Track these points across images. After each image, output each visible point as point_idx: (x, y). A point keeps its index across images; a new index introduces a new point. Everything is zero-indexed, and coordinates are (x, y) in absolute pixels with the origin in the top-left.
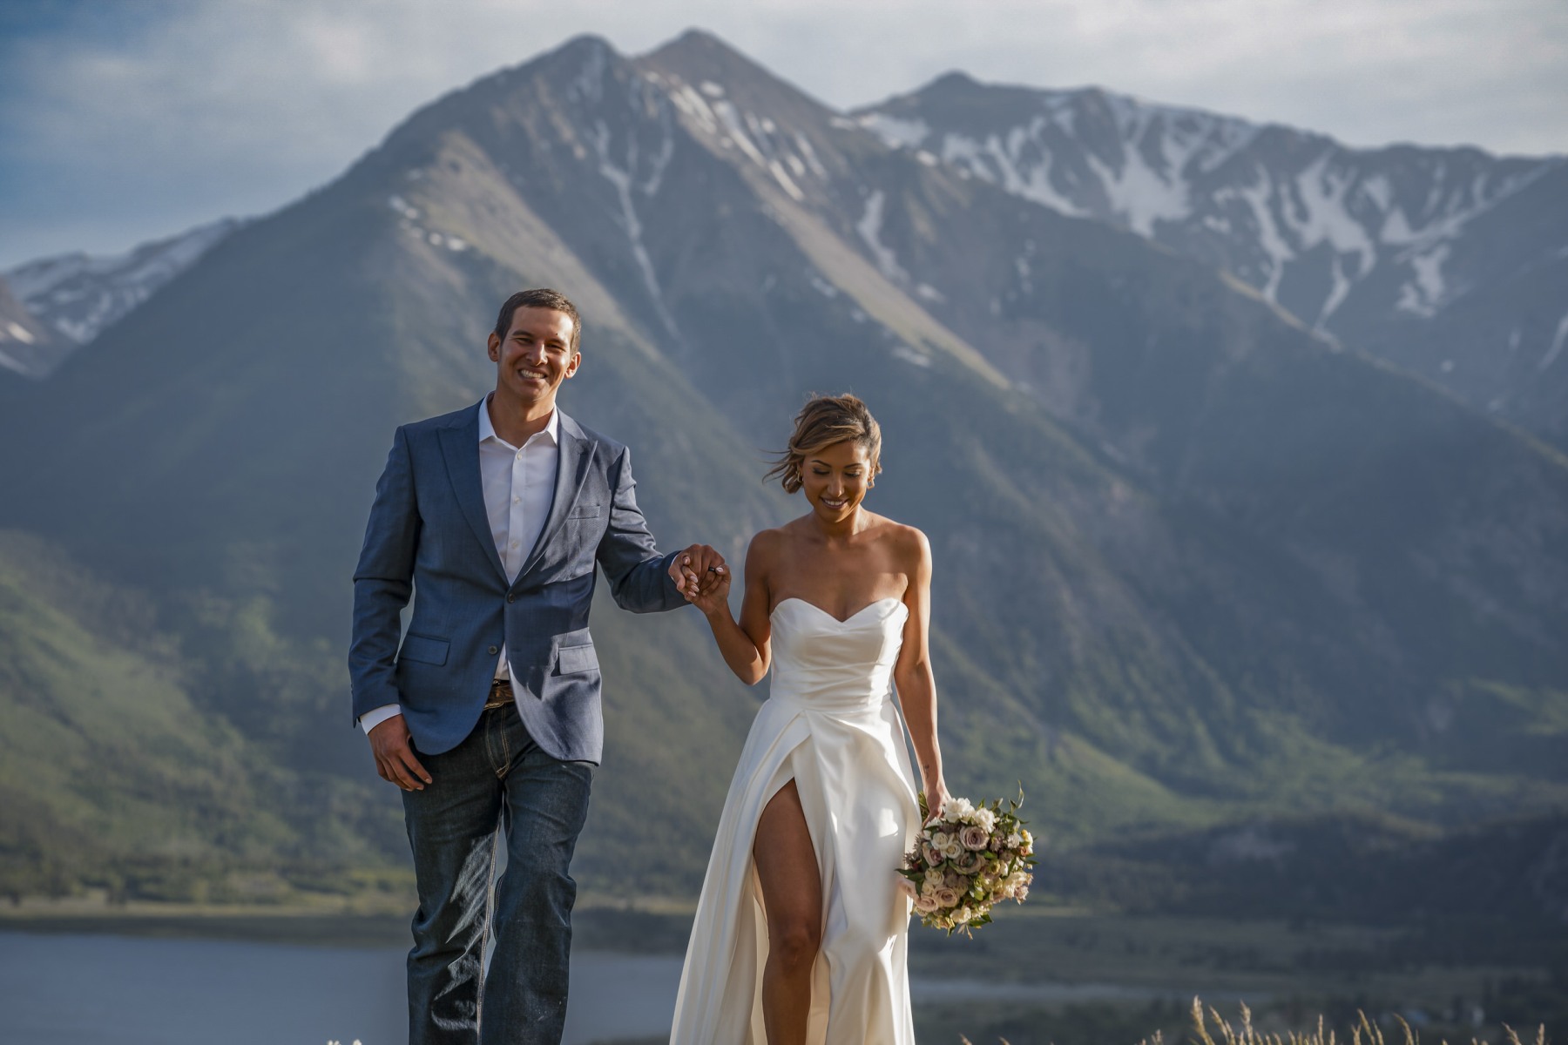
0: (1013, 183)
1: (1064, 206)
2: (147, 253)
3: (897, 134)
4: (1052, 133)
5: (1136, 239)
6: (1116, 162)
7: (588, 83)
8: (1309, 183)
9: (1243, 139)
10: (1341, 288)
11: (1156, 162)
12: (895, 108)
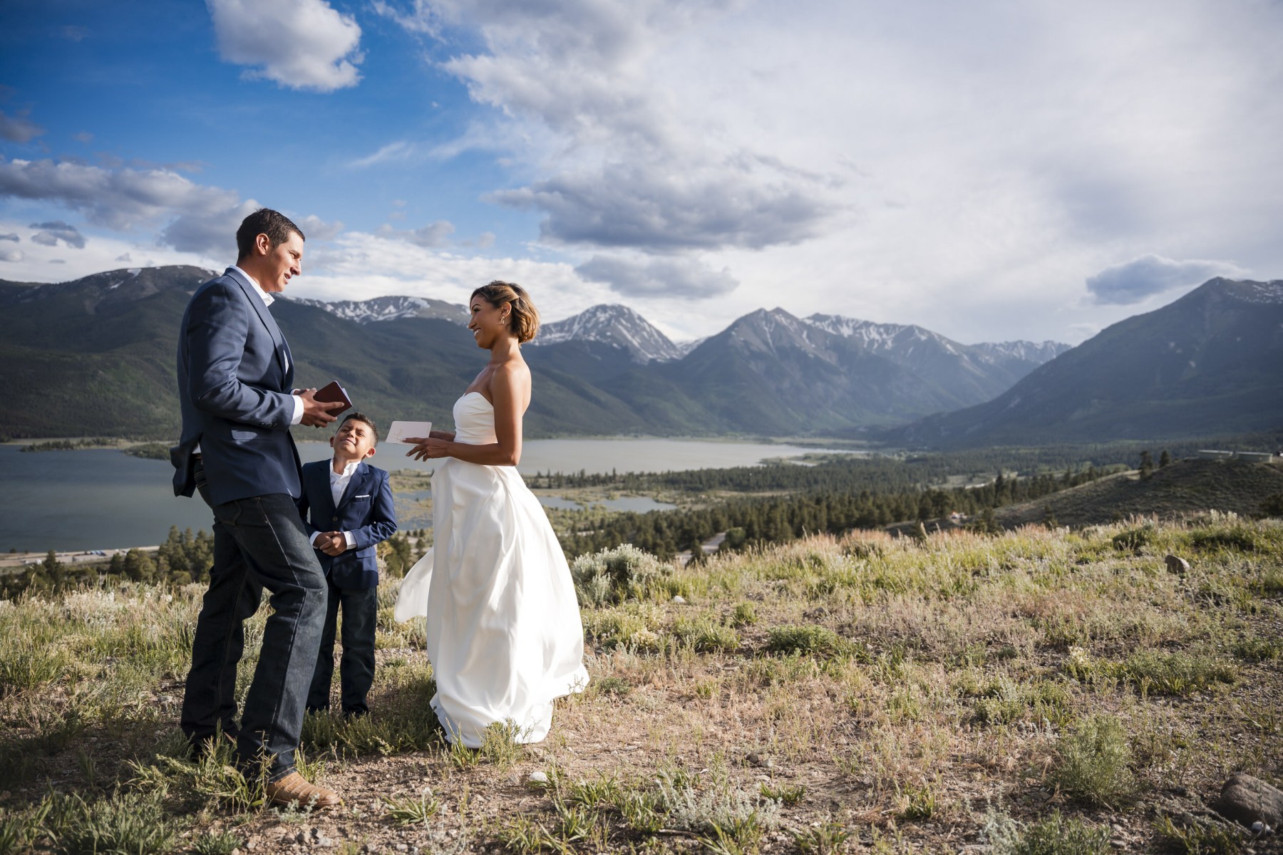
0: (826, 329)
1: (834, 333)
2: (696, 341)
3: (809, 322)
4: (832, 322)
5: (845, 338)
6: (842, 326)
7: (762, 315)
8: (871, 329)
9: (861, 322)
10: (876, 345)
11: (848, 326)
12: (809, 318)
